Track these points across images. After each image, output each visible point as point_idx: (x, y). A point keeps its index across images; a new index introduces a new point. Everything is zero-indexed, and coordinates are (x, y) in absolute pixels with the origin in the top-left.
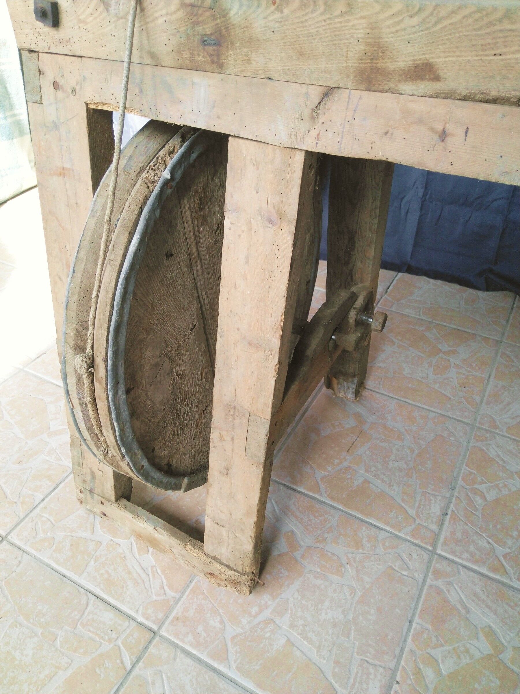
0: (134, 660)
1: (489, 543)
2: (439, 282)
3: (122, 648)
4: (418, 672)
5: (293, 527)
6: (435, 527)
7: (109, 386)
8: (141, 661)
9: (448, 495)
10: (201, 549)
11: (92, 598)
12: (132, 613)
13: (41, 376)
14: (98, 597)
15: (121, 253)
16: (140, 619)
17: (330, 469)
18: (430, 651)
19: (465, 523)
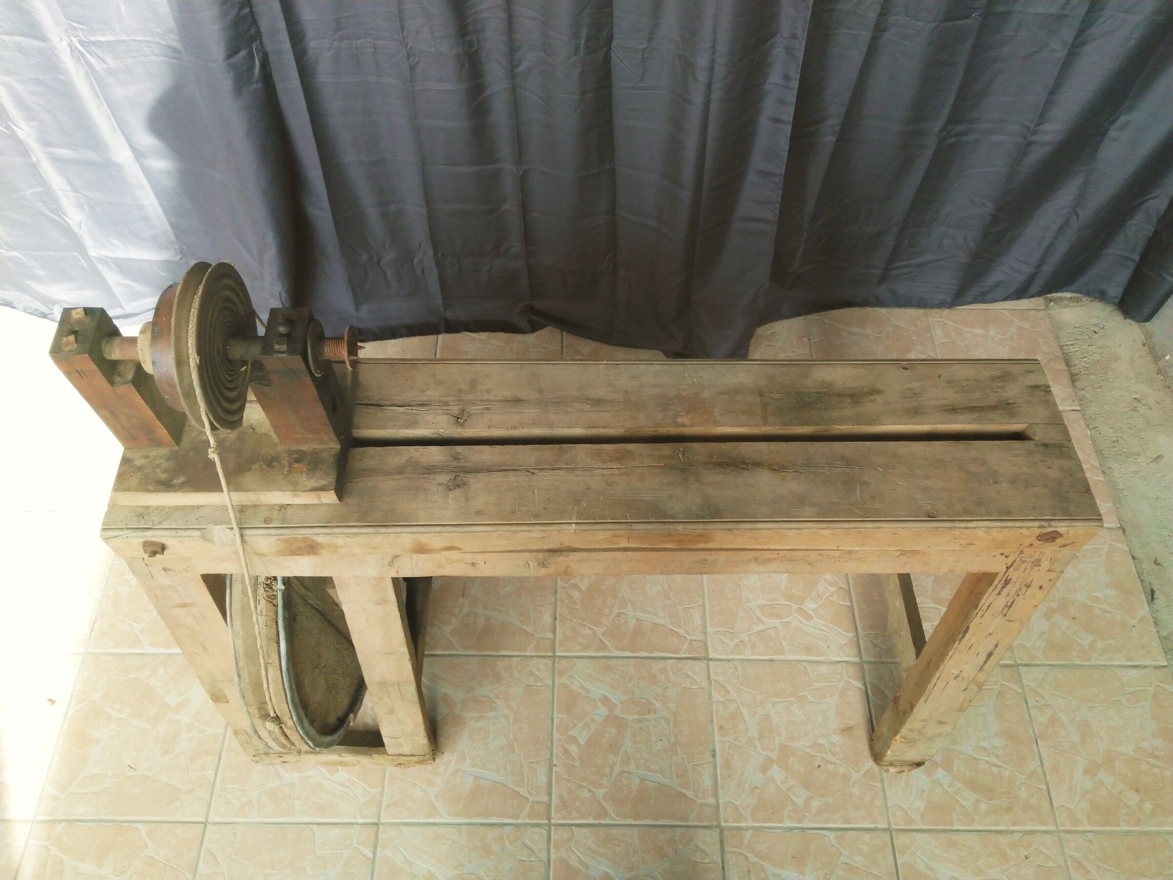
0: (373, 850)
1: (590, 629)
2: (483, 336)
3: (360, 847)
4: (566, 752)
5: (444, 690)
6: (550, 635)
7: (298, 728)
8: (378, 847)
9: (553, 600)
10: (385, 753)
11: (315, 827)
12: (352, 820)
13: (114, 651)
14: (318, 824)
16: (361, 821)
17: (454, 621)
18: (569, 733)
19: (570, 620)
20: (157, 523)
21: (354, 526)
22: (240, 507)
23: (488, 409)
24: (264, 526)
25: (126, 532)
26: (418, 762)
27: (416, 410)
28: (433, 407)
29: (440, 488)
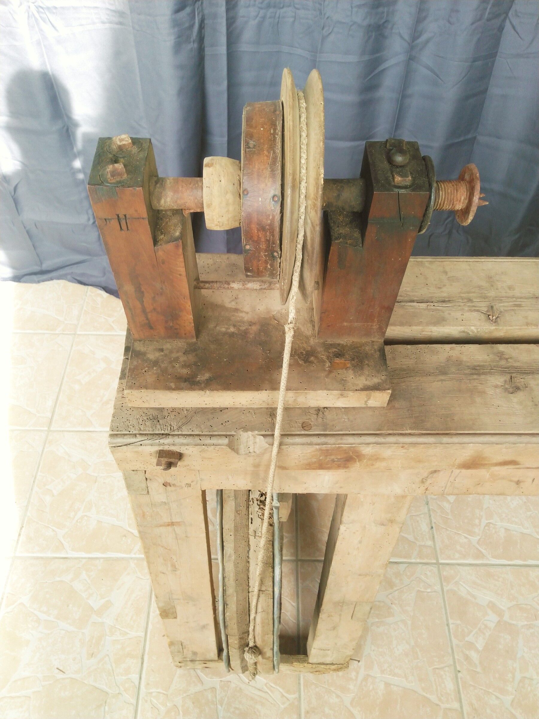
1: (466, 538)
4: (467, 658)
6: (430, 543)
9: (426, 510)
10: (306, 661)
15: (271, 583)
18: (467, 639)
19: (446, 529)
20: (175, 428)
21: (410, 434)
22: (270, 410)
23: (519, 306)
24: (303, 432)
25: (139, 438)
26: (334, 670)
27: (440, 306)
28: (457, 304)
29: (498, 390)
